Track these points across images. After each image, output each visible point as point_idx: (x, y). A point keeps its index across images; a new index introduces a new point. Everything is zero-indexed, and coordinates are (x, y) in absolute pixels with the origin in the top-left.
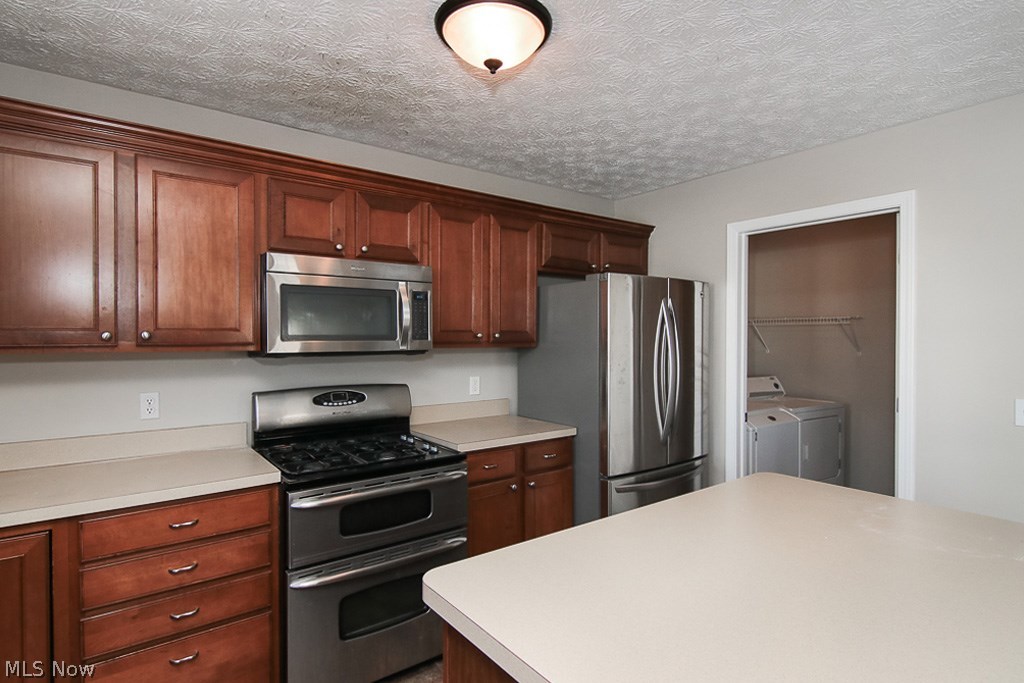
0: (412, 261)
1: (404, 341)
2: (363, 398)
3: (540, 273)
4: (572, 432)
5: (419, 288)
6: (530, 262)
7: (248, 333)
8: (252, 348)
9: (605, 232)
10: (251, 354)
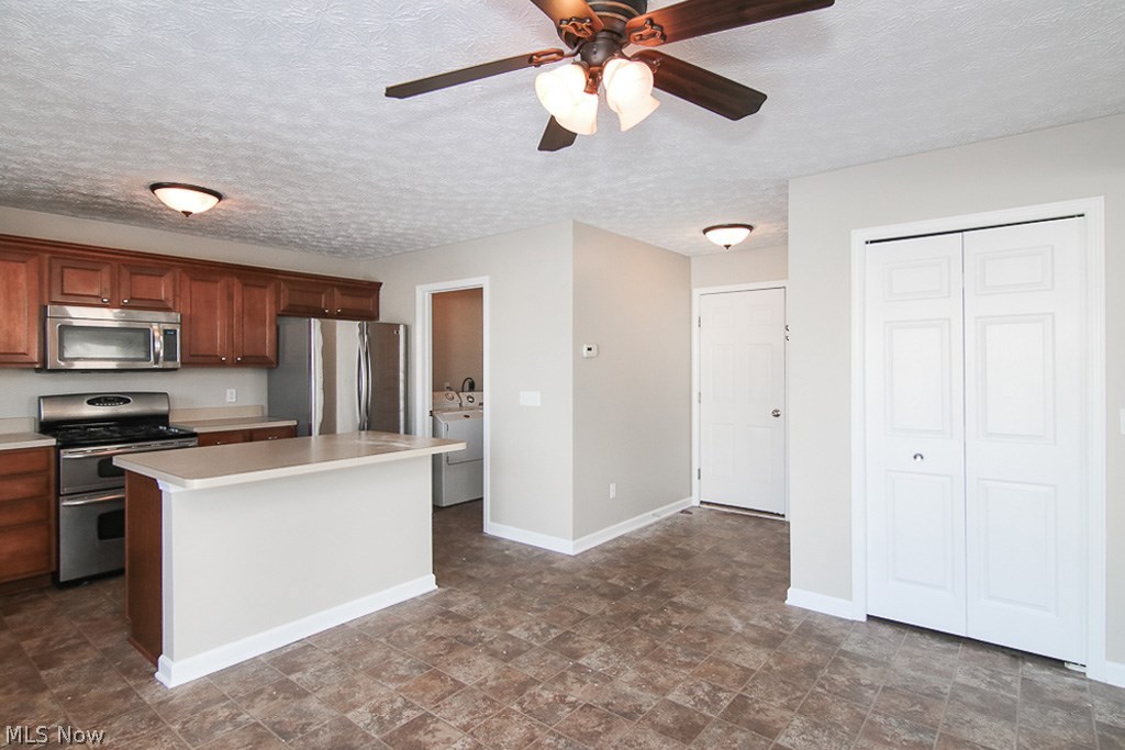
0: (167, 310)
1: (156, 362)
2: (129, 401)
3: (279, 315)
4: (295, 423)
5: (168, 327)
6: (269, 310)
7: (35, 356)
8: (37, 366)
9: (338, 287)
10: (38, 370)
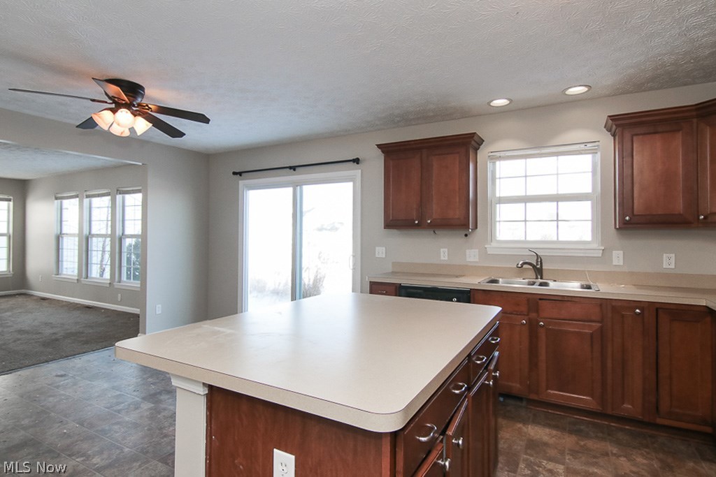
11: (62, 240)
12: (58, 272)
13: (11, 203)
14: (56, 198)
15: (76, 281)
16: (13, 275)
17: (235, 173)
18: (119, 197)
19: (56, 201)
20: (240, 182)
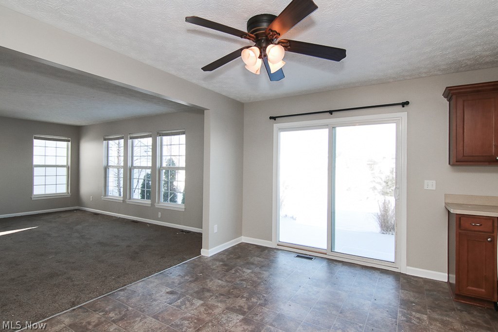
11: (108, 170)
12: (106, 193)
13: (70, 143)
14: (105, 140)
15: (122, 202)
16: (71, 195)
17: (271, 118)
18: (158, 138)
19: (104, 141)
20: (274, 125)
